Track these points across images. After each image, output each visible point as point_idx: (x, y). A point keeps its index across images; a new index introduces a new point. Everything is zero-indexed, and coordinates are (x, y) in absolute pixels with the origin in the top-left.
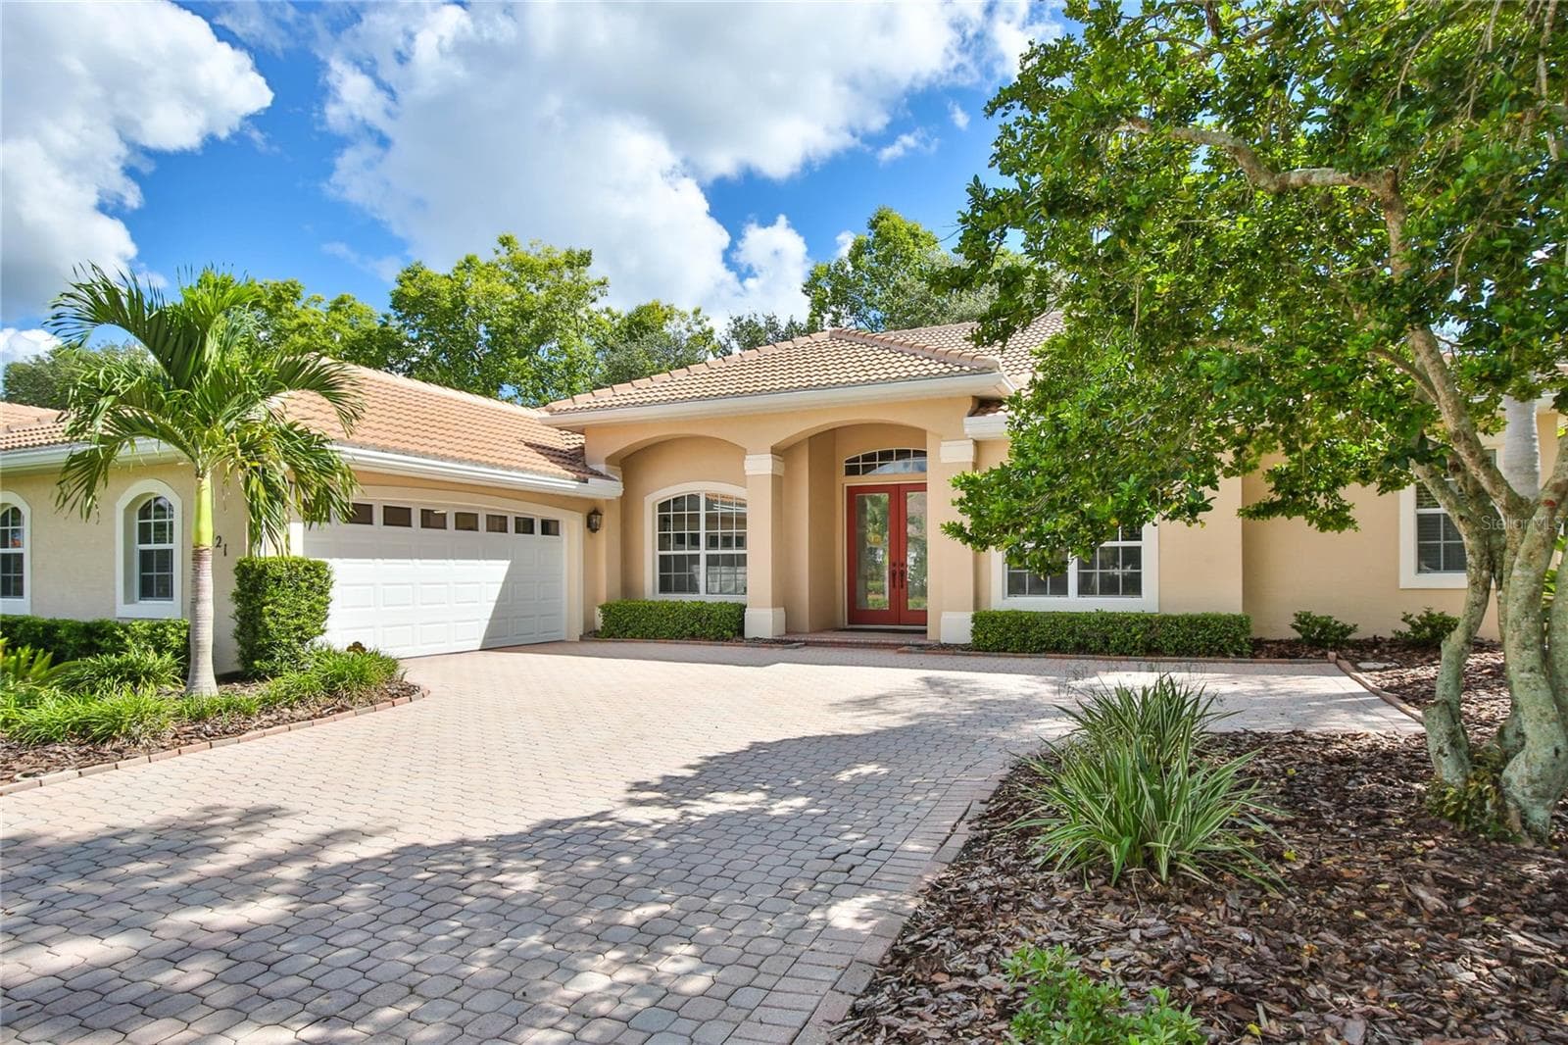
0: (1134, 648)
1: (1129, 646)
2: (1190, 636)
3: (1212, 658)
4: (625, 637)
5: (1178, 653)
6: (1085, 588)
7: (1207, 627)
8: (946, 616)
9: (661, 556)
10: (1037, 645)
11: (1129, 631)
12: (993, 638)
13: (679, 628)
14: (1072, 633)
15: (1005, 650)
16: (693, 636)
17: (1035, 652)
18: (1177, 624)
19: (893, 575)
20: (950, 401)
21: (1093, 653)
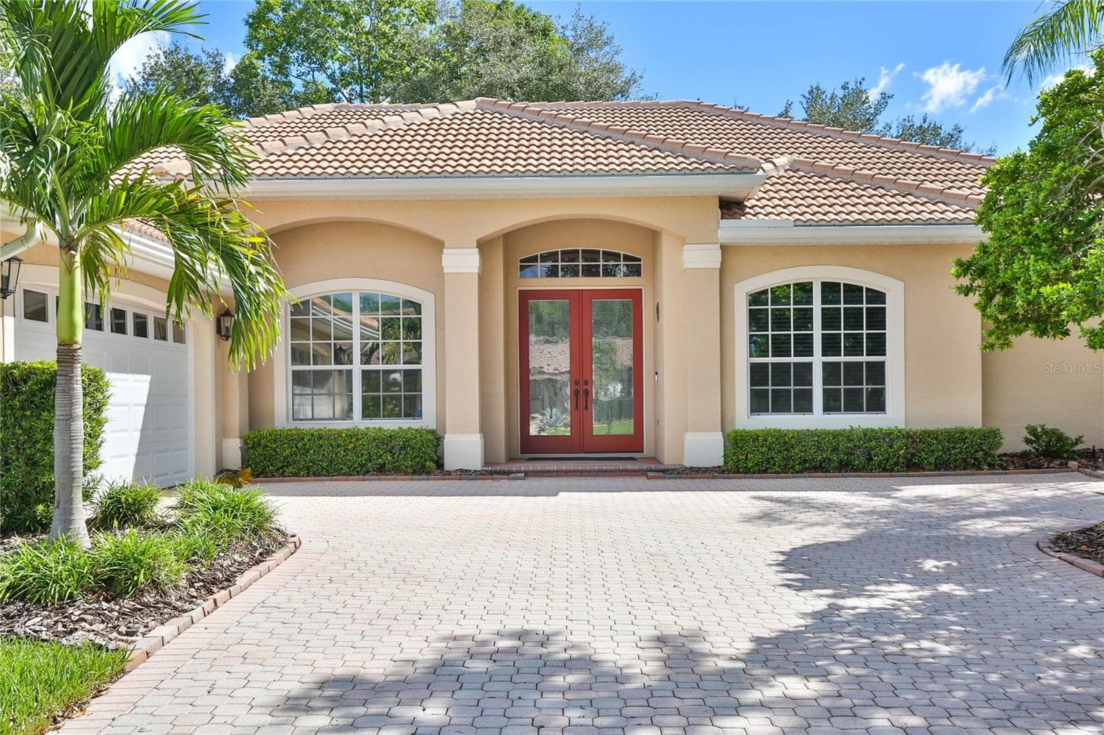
0: (896, 464)
1: (891, 462)
2: (948, 449)
3: (968, 472)
4: (283, 475)
5: (937, 468)
6: (831, 405)
7: (963, 440)
8: (691, 438)
9: (294, 372)
10: (799, 464)
11: (891, 447)
12: (754, 458)
13: (362, 460)
14: (835, 450)
15: (765, 472)
16: (381, 470)
17: (797, 472)
18: (936, 439)
19: (576, 394)
20: (695, 200)
21: (856, 471)
